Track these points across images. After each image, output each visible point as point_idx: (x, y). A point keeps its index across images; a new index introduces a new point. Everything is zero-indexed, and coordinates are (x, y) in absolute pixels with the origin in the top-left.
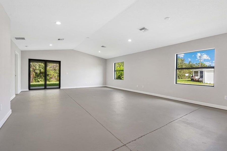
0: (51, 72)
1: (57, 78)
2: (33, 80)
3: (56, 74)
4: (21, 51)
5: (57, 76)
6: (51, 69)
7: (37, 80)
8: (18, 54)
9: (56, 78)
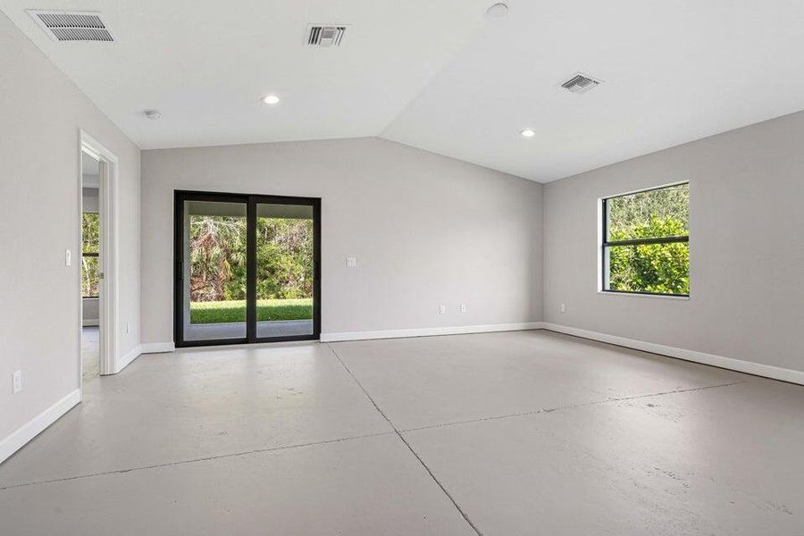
0: (284, 258)
1: (304, 282)
2: (226, 287)
3: (299, 266)
4: (142, 152)
5: (302, 275)
6: (284, 248)
7: (239, 288)
8: (114, 158)
9: (302, 279)
